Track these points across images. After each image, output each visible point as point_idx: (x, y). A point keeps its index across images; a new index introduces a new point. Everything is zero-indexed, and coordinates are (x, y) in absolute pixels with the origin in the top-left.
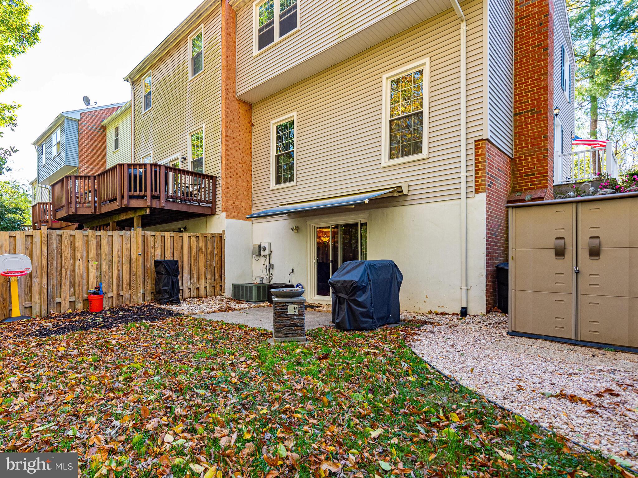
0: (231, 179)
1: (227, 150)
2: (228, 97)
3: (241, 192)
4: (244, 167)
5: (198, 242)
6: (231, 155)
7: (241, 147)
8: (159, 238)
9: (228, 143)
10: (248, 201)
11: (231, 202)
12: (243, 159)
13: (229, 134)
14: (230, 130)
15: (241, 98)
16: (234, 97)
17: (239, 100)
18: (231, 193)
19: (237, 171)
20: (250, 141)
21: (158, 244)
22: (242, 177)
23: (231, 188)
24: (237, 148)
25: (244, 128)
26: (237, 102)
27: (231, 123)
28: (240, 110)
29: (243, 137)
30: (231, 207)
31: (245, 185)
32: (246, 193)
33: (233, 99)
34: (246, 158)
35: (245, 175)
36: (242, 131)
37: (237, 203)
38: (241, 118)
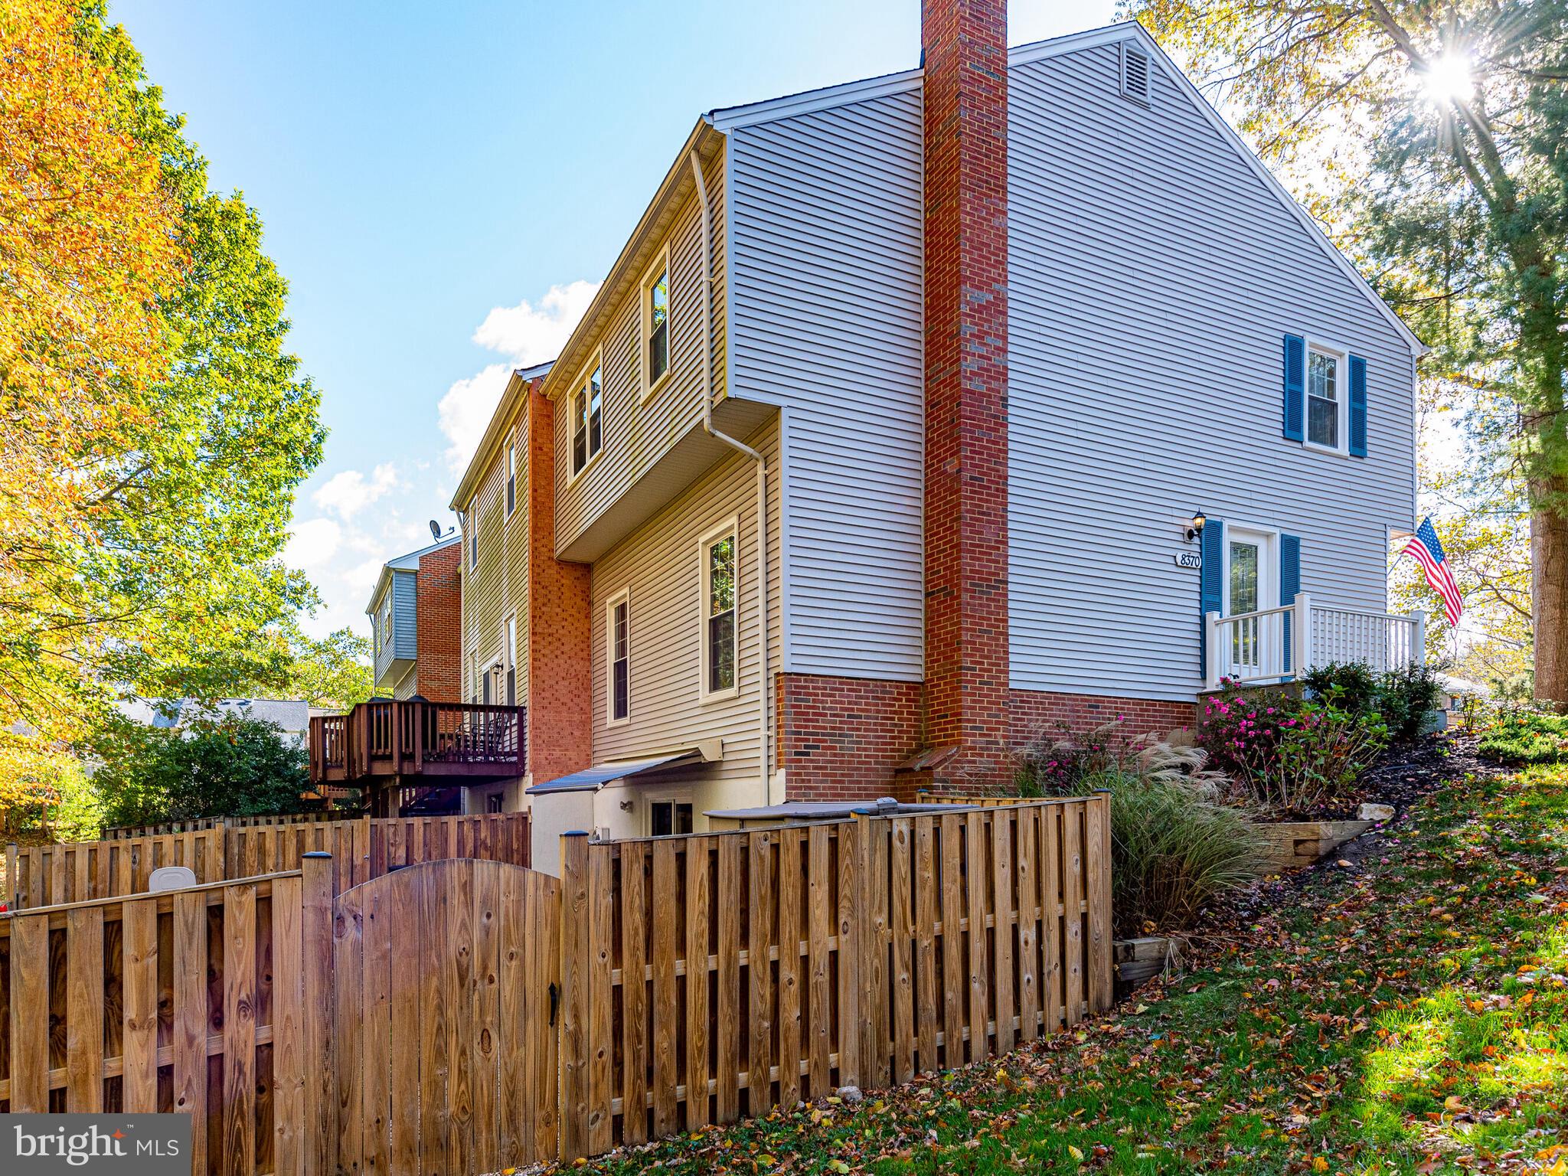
0: (545, 712)
1: (534, 659)
2: (538, 562)
3: (566, 733)
4: (573, 685)
5: (477, 831)
6: (544, 668)
7: (565, 648)
8: (403, 829)
9: (537, 647)
10: (583, 747)
11: (545, 753)
12: (572, 670)
13: (539, 630)
14: (542, 621)
15: (567, 557)
16: (551, 559)
17: (561, 562)
18: (545, 737)
19: (557, 695)
20: (587, 635)
21: (401, 839)
22: (570, 704)
23: (544, 728)
24: (558, 653)
25: (573, 611)
26: (556, 568)
27: (543, 609)
28: (564, 581)
29: (571, 628)
30: (544, 762)
31: (576, 717)
32: (577, 733)
33: (549, 563)
34: (578, 667)
35: (576, 700)
36: (569, 619)
37: (557, 753)
38: (568, 594)
